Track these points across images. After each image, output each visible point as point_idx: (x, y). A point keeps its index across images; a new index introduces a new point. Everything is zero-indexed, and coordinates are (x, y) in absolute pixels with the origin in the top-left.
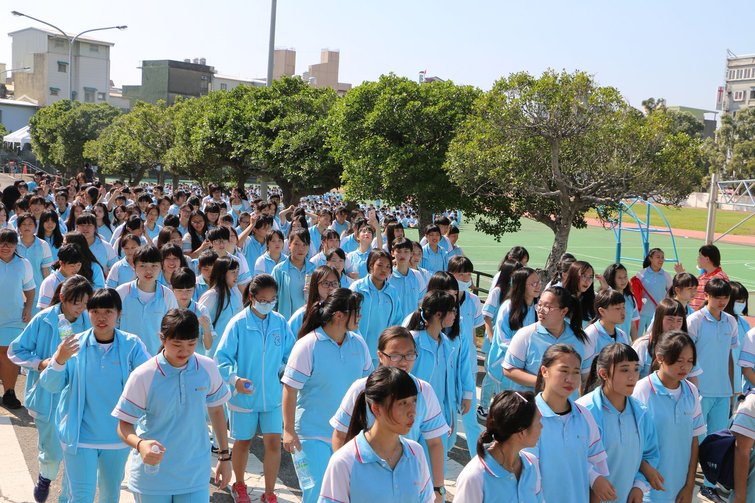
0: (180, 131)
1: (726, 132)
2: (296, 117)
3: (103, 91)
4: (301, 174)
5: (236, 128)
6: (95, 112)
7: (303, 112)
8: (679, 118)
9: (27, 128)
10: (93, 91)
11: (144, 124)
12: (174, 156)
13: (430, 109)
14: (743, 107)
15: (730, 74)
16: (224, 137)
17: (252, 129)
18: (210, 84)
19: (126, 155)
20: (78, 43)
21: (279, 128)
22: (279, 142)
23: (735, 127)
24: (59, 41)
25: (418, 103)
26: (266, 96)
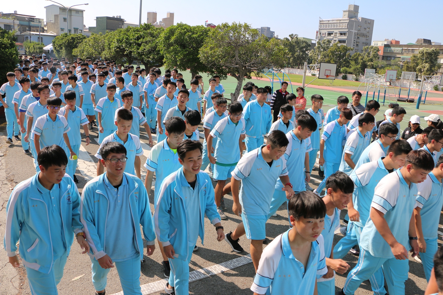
0: (106, 44)
1: (319, 48)
2: (148, 39)
3: (81, 29)
4: (150, 60)
5: (126, 43)
6: (76, 37)
7: (151, 37)
8: (302, 42)
9: (52, 44)
10: (77, 29)
11: (94, 42)
12: (106, 54)
13: (194, 36)
14: (325, 38)
15: (320, 26)
16: (122, 46)
17: (132, 43)
18: (123, 26)
19: (88, 54)
20: (70, 10)
21: (142, 42)
22: (142, 48)
23: (321, 46)
24: (63, 9)
25: (190, 33)
26: (138, 31)
